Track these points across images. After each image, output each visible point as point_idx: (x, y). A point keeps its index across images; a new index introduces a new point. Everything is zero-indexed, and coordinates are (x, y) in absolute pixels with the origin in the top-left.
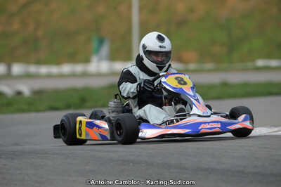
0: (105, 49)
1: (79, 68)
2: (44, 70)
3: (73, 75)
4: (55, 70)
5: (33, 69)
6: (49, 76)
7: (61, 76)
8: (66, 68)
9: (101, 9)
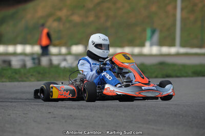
0: (156, 37)
4: (119, 50)
9: (154, 8)
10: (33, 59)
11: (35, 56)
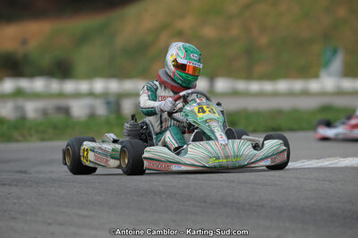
1: (298, 85)
2: (255, 86)
3: (291, 94)
4: (268, 86)
5: (241, 85)
6: (261, 94)
7: (275, 94)
8: (282, 85)
10: (108, 103)
11: (112, 99)
